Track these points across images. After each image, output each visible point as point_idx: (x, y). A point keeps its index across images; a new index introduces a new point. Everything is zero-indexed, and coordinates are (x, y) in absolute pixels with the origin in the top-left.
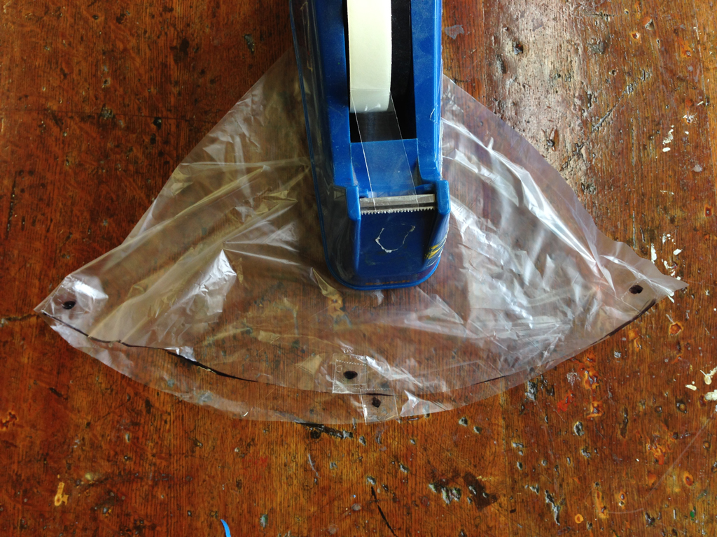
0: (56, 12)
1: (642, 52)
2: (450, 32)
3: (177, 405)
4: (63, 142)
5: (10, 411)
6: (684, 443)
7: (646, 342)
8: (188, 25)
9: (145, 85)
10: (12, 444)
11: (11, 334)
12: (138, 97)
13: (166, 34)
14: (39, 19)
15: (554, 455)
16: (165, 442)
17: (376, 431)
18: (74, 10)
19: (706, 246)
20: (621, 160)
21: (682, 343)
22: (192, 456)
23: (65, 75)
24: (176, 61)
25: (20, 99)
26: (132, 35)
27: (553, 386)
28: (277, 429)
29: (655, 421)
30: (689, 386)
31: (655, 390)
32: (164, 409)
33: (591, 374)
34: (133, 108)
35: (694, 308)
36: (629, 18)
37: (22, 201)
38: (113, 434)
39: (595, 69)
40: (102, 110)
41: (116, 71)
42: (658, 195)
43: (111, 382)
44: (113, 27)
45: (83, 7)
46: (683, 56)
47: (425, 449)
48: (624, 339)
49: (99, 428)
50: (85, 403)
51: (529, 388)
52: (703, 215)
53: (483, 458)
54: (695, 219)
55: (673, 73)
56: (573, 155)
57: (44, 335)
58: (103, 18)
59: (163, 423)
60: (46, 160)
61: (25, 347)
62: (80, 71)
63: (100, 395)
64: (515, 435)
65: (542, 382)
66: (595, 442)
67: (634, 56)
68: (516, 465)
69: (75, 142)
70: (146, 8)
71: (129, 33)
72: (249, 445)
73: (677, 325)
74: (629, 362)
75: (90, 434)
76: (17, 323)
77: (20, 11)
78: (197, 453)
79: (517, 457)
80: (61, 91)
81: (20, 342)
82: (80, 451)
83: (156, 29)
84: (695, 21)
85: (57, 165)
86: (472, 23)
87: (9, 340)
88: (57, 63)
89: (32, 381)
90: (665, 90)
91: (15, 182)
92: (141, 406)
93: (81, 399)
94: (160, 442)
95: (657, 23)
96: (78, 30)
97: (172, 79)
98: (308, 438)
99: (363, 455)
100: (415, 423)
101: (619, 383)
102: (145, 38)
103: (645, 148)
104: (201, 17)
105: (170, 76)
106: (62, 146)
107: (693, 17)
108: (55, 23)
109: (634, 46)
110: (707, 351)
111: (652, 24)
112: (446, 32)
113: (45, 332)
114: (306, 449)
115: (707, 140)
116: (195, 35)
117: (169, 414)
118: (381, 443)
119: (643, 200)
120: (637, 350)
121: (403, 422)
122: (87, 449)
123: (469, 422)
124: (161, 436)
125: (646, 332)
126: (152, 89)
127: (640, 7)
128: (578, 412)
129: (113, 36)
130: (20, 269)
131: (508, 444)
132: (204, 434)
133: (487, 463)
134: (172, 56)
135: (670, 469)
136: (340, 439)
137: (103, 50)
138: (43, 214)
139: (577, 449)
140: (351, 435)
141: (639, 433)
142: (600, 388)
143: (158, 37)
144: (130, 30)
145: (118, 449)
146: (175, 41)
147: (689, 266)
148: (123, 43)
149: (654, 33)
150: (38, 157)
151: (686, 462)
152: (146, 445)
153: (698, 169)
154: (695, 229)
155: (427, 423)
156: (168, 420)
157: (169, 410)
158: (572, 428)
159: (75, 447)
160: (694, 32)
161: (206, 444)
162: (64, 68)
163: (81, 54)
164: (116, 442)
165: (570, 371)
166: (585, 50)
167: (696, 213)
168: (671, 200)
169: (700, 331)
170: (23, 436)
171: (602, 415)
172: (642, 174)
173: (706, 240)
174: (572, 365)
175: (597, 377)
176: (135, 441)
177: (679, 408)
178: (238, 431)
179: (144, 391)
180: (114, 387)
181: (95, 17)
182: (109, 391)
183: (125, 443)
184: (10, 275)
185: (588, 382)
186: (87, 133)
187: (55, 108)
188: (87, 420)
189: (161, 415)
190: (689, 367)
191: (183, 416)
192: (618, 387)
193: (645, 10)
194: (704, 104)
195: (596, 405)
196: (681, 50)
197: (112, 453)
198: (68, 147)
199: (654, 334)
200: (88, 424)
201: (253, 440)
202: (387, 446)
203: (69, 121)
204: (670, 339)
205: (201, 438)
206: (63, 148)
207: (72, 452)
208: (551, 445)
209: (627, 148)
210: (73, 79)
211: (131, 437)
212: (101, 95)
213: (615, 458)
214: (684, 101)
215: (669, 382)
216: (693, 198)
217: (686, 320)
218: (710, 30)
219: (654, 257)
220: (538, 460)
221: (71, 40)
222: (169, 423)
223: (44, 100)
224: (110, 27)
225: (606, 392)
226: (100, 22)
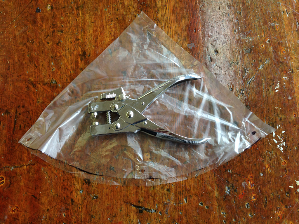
0: (32, 41)
1: (265, 52)
2: (189, 46)
3: (84, 201)
4: (36, 94)
5: (16, 205)
6: (289, 209)
7: (273, 169)
8: (86, 46)
9: (69, 70)
10: (17, 219)
11: (16, 173)
12: (66, 75)
13: (77, 49)
14: (25, 44)
15: (238, 217)
16: (80, 216)
17: (166, 209)
18: (39, 40)
19: (294, 129)
20: (259, 95)
21: (287, 169)
22: (91, 222)
23: (36, 67)
24: (81, 60)
25: (18, 77)
26: (64, 50)
27: (236, 188)
28: (125, 209)
29: (278, 201)
30: (290, 186)
31: (277, 188)
32: (79, 203)
33: (251, 183)
34: (64, 79)
35: (291, 155)
36: (260, 39)
37: (20, 118)
38: (58, 214)
39: (247, 60)
40: (52, 80)
41: (57, 65)
42: (275, 109)
43: (57, 192)
44: (55, 47)
45: (43, 39)
46: (282, 53)
47: (186, 216)
48: (264, 168)
49: (52, 211)
50: (46, 201)
51: (227, 189)
52: (293, 117)
53: (209, 219)
54: (290, 119)
55: (278, 60)
56: (240, 94)
57: (29, 173)
58: (51, 43)
59: (78, 208)
60: (29, 101)
61: (21, 178)
62: (42, 65)
63: (52, 197)
64: (222, 209)
65: (232, 187)
66: (254, 211)
67: (262, 54)
68: (223, 221)
69: (41, 94)
70: (69, 39)
71: (62, 49)
72: (114, 217)
73: (284, 161)
74: (266, 177)
75: (49, 214)
76: (18, 169)
77: (17, 41)
78: (93, 220)
79: (223, 218)
80: (35, 73)
81: (19, 176)
82: (45, 221)
83: (73, 47)
84: (286, 39)
85: (34, 103)
86: (198, 43)
87: (15, 176)
88: (33, 62)
89: (24, 193)
90: (275, 67)
91: (16, 110)
92: (69, 202)
93: (45, 199)
94: (77, 217)
95: (271, 40)
96: (41, 48)
97: (80, 67)
98: (138, 213)
99: (161, 219)
100: (181, 205)
101: (263, 186)
102: (68, 51)
103: (268, 90)
104: (91, 42)
105: (79, 66)
106: (35, 95)
107: (285, 37)
108: (31, 45)
109: (262, 50)
110: (297, 172)
111: (269, 41)
112: (188, 46)
113: (30, 172)
114: (137, 218)
115: (293, 87)
116: (89, 50)
117: (81, 205)
118: (168, 214)
119: (268, 111)
120: (269, 172)
121: (176, 205)
122: (48, 220)
123: (203, 204)
124: (78, 214)
125: (273, 165)
126: (72, 72)
127: (264, 34)
128: (247, 199)
129: (55, 50)
130: (19, 146)
131: (219, 213)
132: (95, 213)
133: (211, 221)
134: (79, 58)
135: (284, 221)
136: (151, 213)
137: (52, 56)
138: (28, 123)
139: (247, 214)
140: (155, 211)
141: (271, 206)
142: (255, 188)
143: (74, 51)
144: (62, 48)
145: (60, 220)
146: (81, 52)
147: (288, 137)
148: (60, 53)
149: (270, 44)
150: (26, 100)
151: (290, 217)
152: (72, 218)
153: (290, 98)
154: (290, 123)
155: (186, 205)
156: (81, 207)
157: (81, 203)
158: (245, 205)
159: (43, 219)
160: (286, 43)
161: (96, 217)
162: (36, 64)
163: (43, 58)
164: (59, 217)
165: (243, 182)
166: (243, 52)
167: (290, 116)
168: (280, 111)
169: (294, 164)
170: (21, 215)
171: (257, 200)
172: (268, 101)
173: (295, 127)
174: (244, 179)
175: (254, 184)
176: (67, 216)
177: (287, 195)
178: (109, 211)
179: (70, 195)
180: (58, 194)
181: (48, 43)
182: (56, 196)
183: (63, 217)
184: (15, 149)
185: (250, 186)
186: (46, 90)
187: (32, 80)
188: (48, 208)
189: (78, 205)
190: (290, 179)
191: (86, 205)
192: (263, 188)
193: (266, 36)
194: (291, 72)
195: (254, 196)
196: (281, 51)
197: (58, 222)
198: (38, 96)
199: (276, 166)
200: (48, 210)
201: (116, 214)
202: (170, 215)
203: (38, 85)
204: (282, 167)
205: (94, 214)
206: (36, 96)
207: (42, 222)
208: (237, 213)
209: (261, 91)
210: (40, 68)
211: (65, 215)
212: (51, 75)
213: (262, 217)
214: (283, 71)
215: (283, 185)
216: (288, 110)
217: (288, 159)
218: (292, 42)
219: (274, 134)
220: (232, 219)
221: (38, 52)
222: (81, 208)
223: (28, 77)
224: (54, 47)
225: (258, 190)
226: (50, 45)
